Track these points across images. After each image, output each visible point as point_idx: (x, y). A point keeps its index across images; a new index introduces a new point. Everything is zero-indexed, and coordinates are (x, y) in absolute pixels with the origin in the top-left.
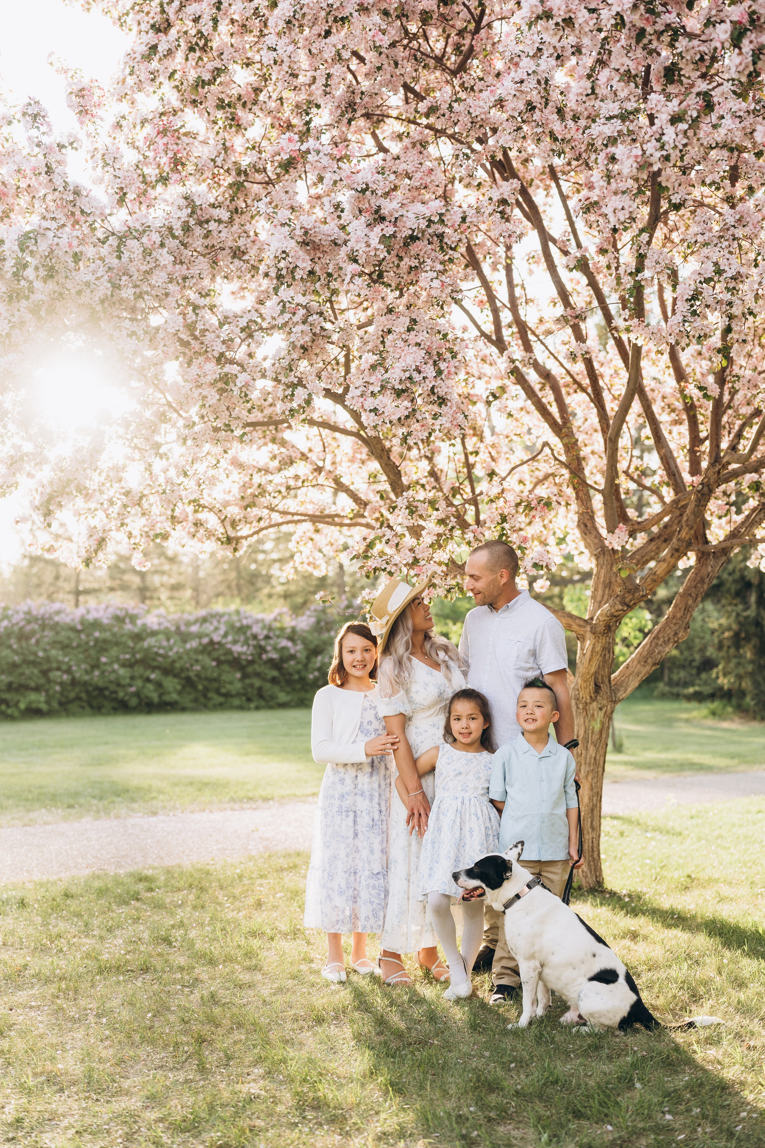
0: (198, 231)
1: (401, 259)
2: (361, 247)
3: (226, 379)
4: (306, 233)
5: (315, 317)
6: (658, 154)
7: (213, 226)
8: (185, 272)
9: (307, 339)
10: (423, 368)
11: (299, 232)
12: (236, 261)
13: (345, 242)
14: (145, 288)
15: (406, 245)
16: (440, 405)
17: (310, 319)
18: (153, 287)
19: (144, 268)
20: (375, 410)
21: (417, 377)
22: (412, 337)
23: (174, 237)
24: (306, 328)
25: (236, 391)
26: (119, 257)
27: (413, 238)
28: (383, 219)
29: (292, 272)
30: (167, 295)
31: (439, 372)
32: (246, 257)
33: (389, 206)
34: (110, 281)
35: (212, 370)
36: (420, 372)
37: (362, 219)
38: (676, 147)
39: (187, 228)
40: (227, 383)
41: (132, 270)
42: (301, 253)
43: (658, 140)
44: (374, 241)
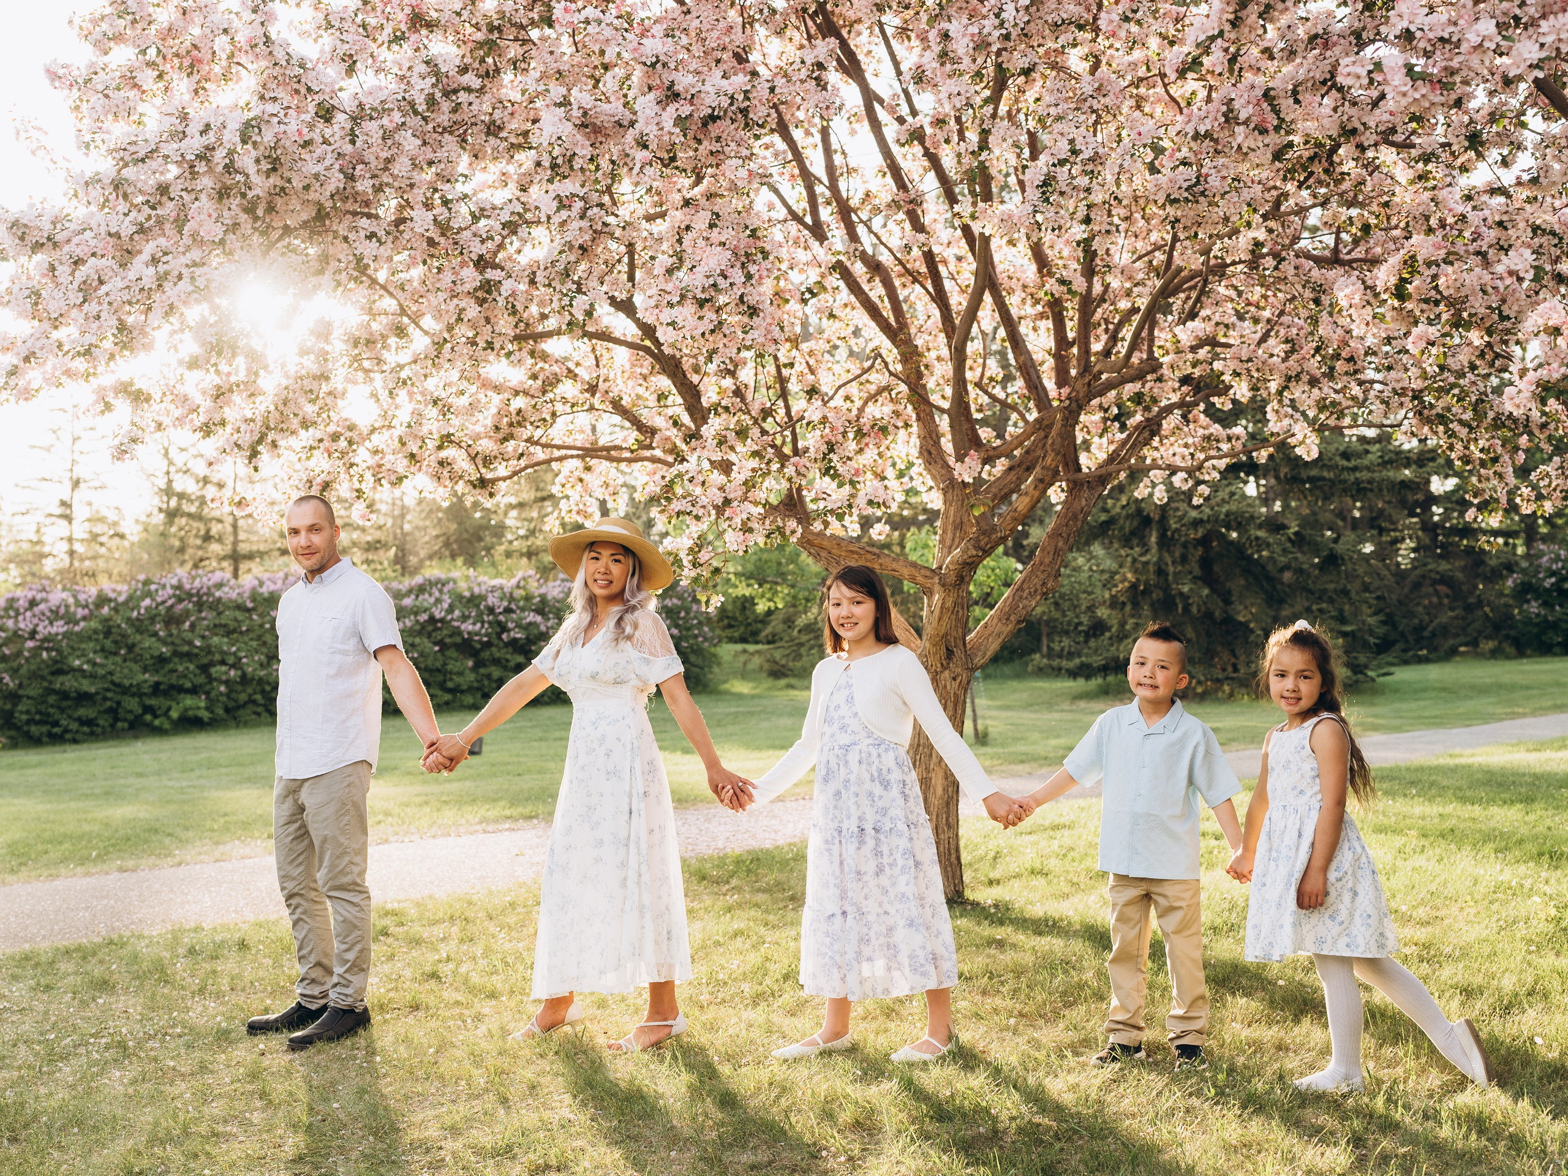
0: (446, 106)
1: (699, 142)
2: (652, 130)
3: (488, 287)
4: (585, 114)
5: (596, 210)
6: (996, 33)
7: (463, 97)
8: (430, 156)
9: (587, 237)
10: (730, 272)
11: (576, 113)
12: (492, 140)
13: (632, 124)
14: (386, 178)
15: (705, 125)
16: (751, 316)
17: (589, 213)
18: (395, 177)
19: (385, 155)
20: (673, 324)
21: (723, 284)
22: (715, 235)
23: (416, 113)
24: (585, 224)
25: (501, 301)
26: (353, 142)
27: (713, 118)
28: (676, 96)
29: (570, 161)
30: (412, 186)
31: (749, 276)
32: (503, 134)
33: (684, 81)
34: (341, 171)
35: (471, 277)
36: (725, 277)
37: (651, 96)
38: (1016, 24)
39: (431, 101)
40: (489, 292)
41: (369, 156)
42: (578, 137)
43: (997, 16)
44: (668, 124)
